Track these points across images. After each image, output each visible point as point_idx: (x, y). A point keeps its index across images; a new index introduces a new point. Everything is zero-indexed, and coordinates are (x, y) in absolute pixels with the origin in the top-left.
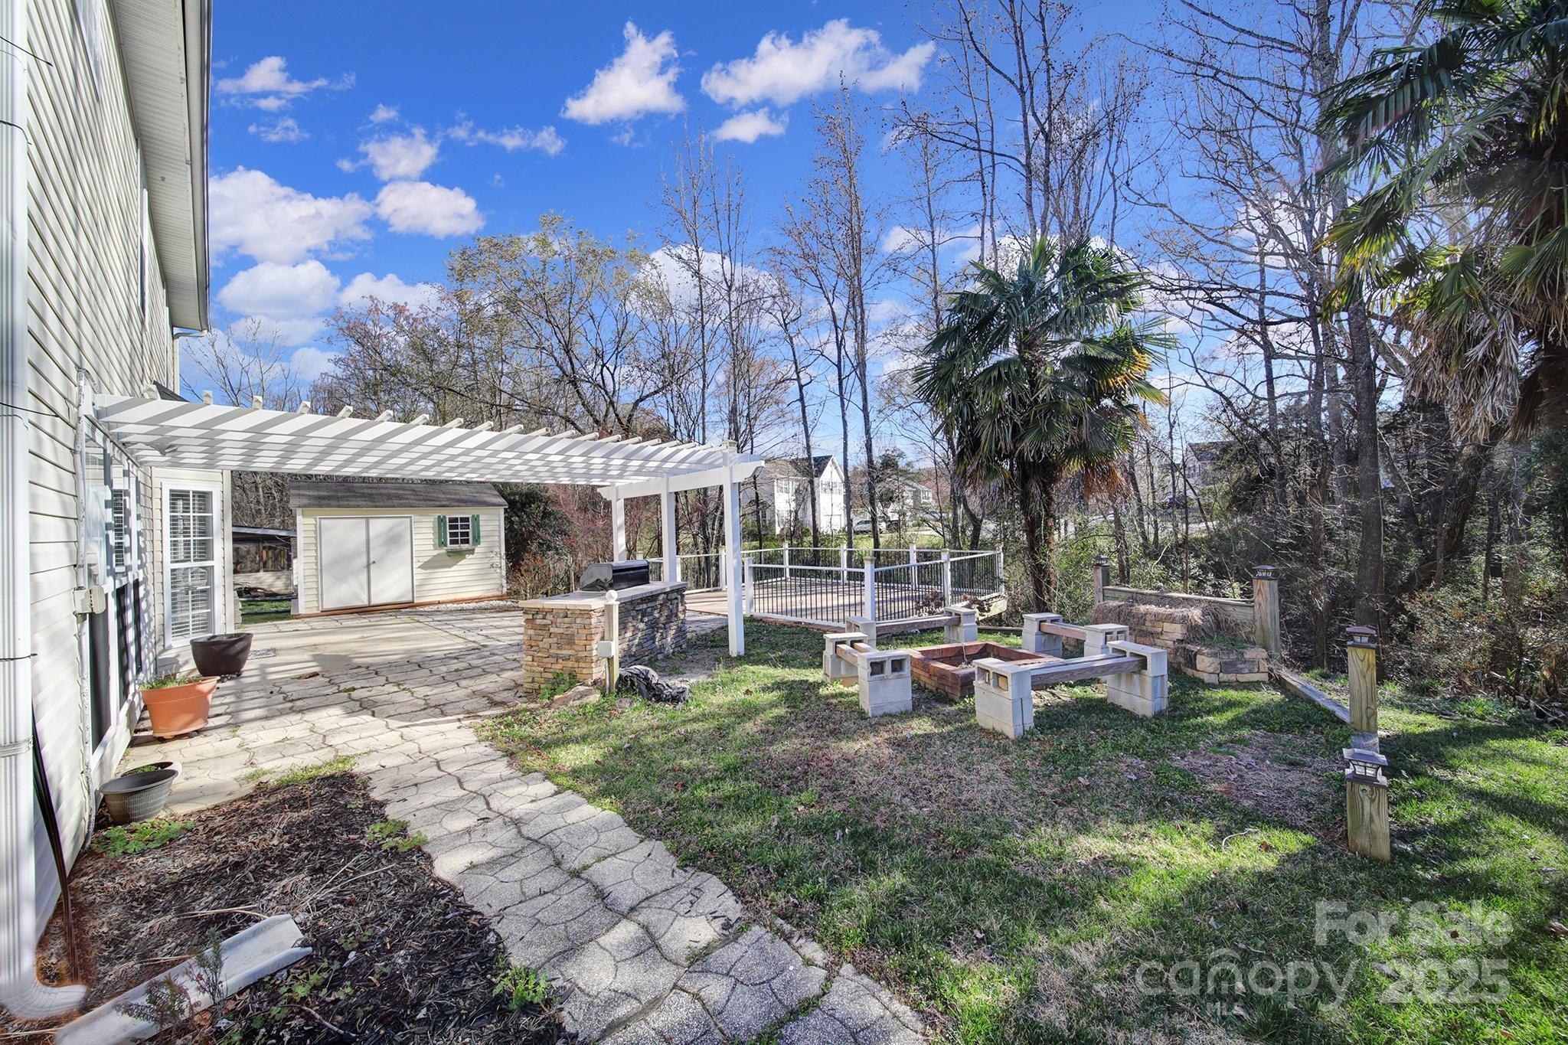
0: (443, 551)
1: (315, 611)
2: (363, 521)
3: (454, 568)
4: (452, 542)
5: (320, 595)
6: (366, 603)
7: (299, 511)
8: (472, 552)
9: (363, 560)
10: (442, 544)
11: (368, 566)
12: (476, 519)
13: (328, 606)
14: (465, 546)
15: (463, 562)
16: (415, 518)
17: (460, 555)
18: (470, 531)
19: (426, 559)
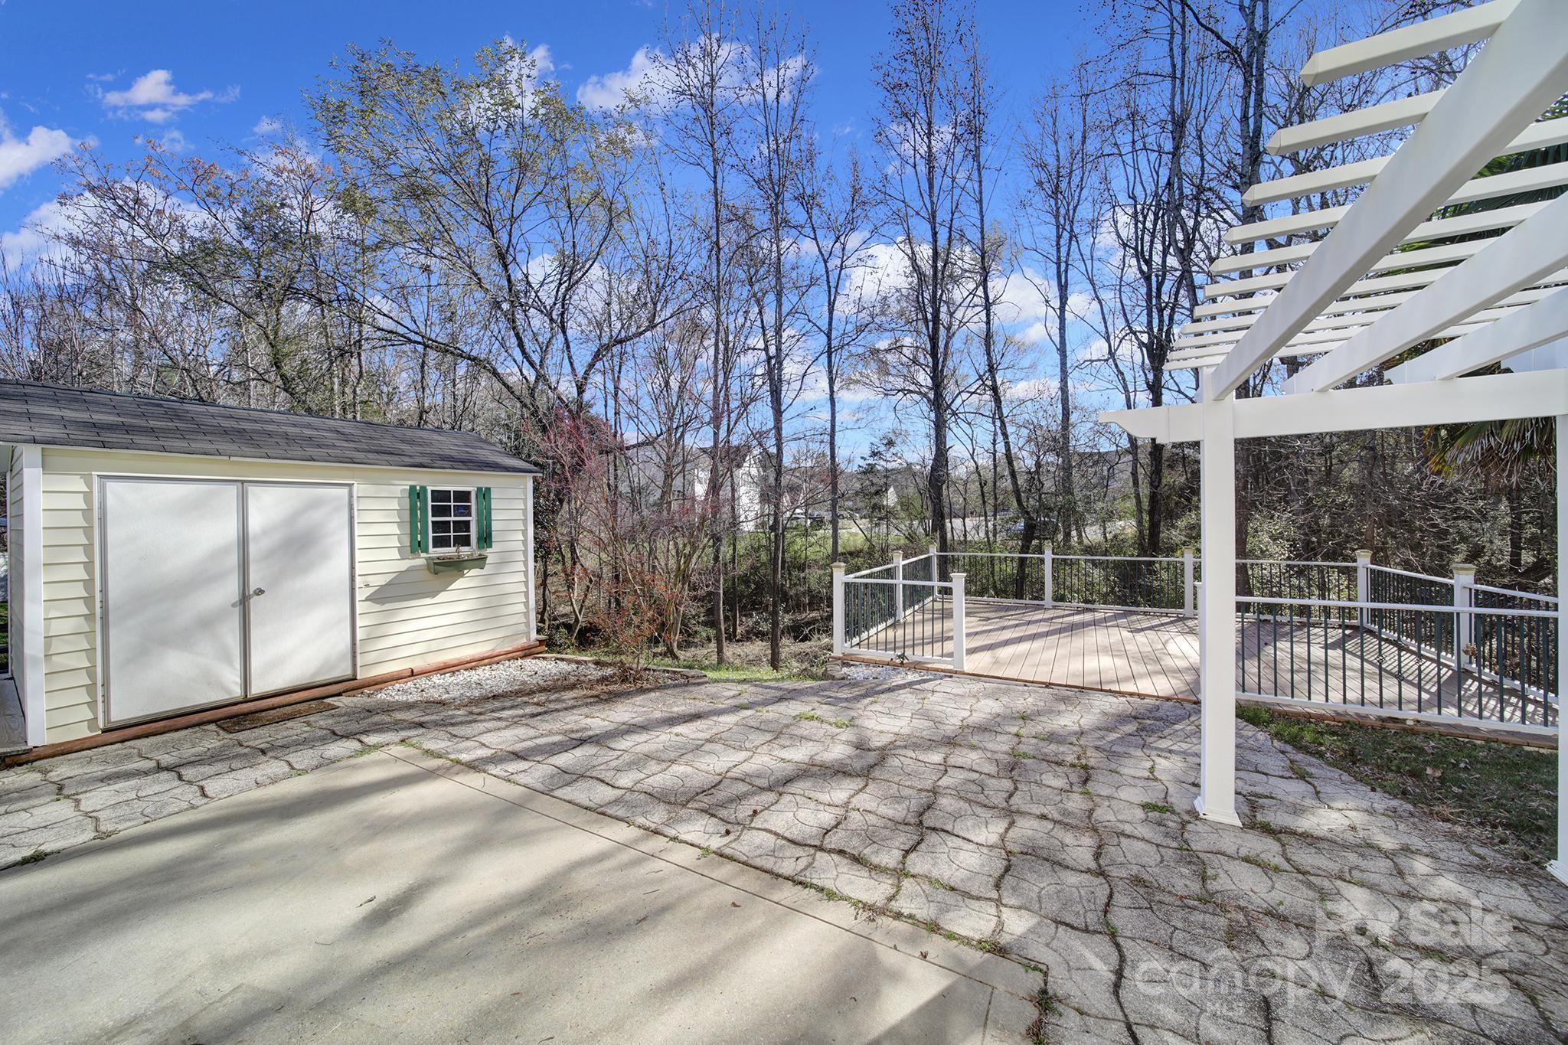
0: (420, 561)
1: (84, 732)
2: (232, 491)
3: (442, 597)
4: (439, 542)
5: (99, 688)
6: (237, 692)
7: (29, 455)
8: (480, 562)
9: (230, 590)
10: (418, 546)
11: (244, 601)
12: (484, 494)
13: (120, 713)
14: (465, 551)
15: (459, 583)
16: (359, 488)
17: (453, 568)
18: (473, 519)
19: (382, 581)
